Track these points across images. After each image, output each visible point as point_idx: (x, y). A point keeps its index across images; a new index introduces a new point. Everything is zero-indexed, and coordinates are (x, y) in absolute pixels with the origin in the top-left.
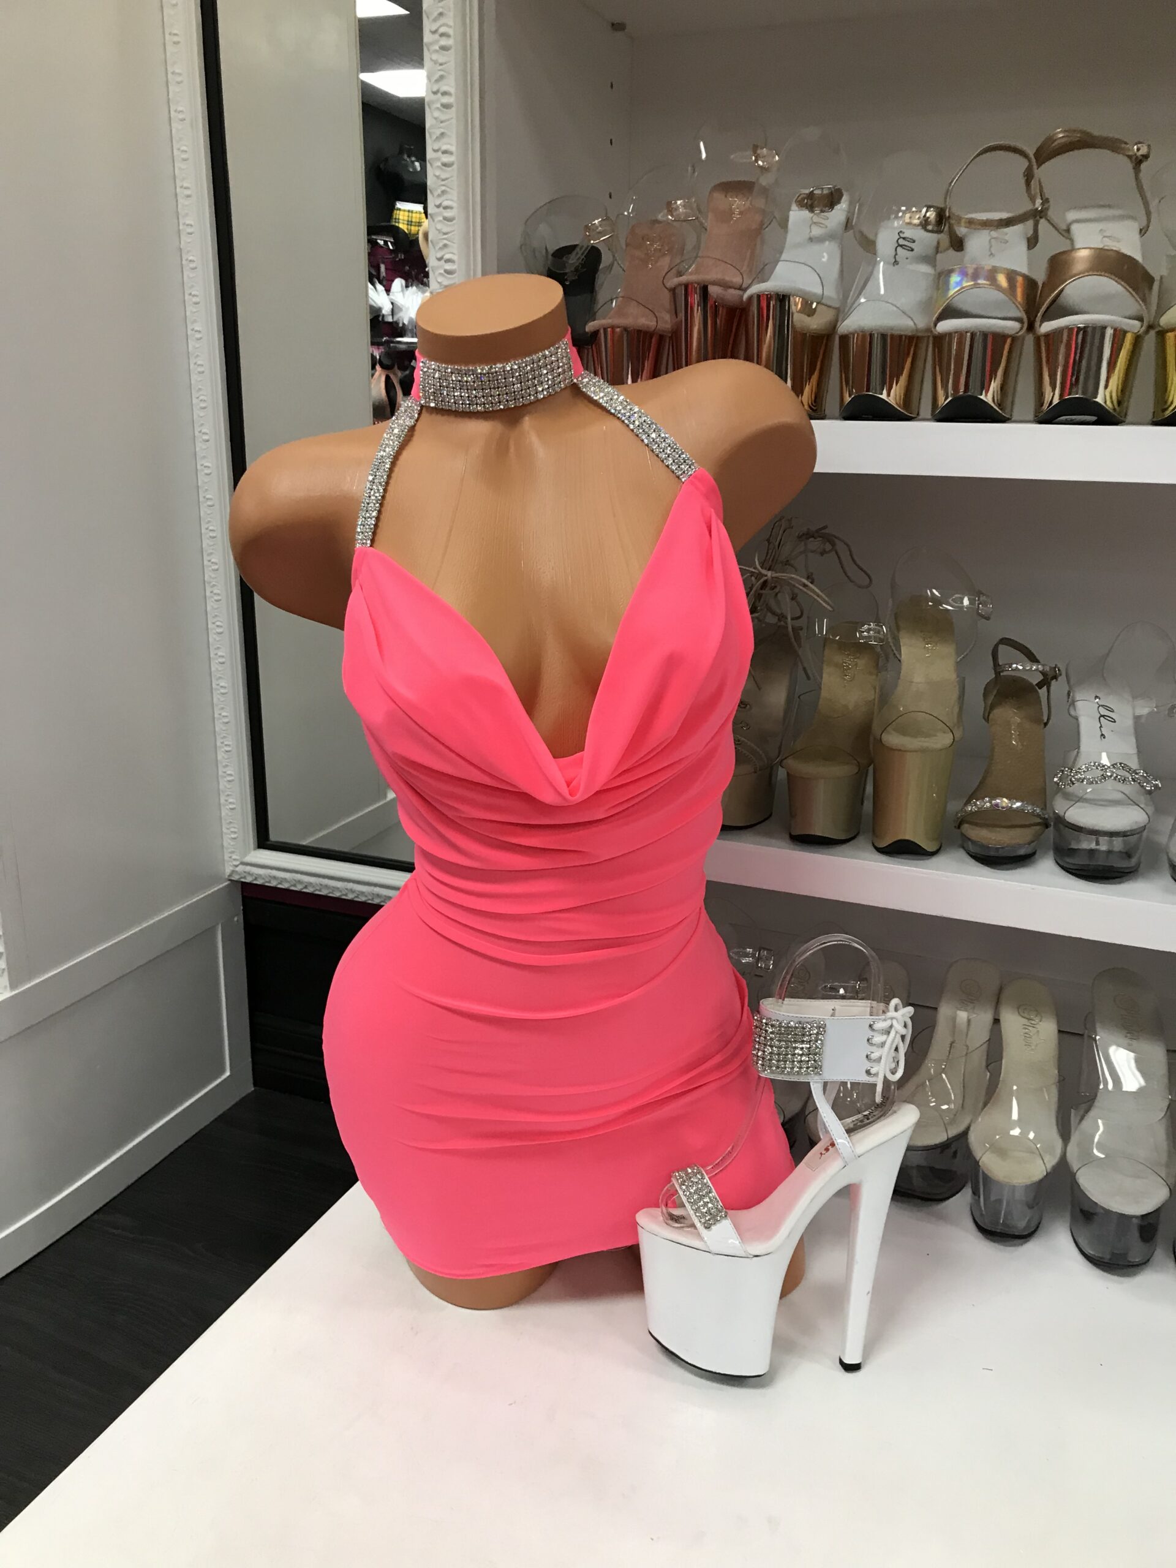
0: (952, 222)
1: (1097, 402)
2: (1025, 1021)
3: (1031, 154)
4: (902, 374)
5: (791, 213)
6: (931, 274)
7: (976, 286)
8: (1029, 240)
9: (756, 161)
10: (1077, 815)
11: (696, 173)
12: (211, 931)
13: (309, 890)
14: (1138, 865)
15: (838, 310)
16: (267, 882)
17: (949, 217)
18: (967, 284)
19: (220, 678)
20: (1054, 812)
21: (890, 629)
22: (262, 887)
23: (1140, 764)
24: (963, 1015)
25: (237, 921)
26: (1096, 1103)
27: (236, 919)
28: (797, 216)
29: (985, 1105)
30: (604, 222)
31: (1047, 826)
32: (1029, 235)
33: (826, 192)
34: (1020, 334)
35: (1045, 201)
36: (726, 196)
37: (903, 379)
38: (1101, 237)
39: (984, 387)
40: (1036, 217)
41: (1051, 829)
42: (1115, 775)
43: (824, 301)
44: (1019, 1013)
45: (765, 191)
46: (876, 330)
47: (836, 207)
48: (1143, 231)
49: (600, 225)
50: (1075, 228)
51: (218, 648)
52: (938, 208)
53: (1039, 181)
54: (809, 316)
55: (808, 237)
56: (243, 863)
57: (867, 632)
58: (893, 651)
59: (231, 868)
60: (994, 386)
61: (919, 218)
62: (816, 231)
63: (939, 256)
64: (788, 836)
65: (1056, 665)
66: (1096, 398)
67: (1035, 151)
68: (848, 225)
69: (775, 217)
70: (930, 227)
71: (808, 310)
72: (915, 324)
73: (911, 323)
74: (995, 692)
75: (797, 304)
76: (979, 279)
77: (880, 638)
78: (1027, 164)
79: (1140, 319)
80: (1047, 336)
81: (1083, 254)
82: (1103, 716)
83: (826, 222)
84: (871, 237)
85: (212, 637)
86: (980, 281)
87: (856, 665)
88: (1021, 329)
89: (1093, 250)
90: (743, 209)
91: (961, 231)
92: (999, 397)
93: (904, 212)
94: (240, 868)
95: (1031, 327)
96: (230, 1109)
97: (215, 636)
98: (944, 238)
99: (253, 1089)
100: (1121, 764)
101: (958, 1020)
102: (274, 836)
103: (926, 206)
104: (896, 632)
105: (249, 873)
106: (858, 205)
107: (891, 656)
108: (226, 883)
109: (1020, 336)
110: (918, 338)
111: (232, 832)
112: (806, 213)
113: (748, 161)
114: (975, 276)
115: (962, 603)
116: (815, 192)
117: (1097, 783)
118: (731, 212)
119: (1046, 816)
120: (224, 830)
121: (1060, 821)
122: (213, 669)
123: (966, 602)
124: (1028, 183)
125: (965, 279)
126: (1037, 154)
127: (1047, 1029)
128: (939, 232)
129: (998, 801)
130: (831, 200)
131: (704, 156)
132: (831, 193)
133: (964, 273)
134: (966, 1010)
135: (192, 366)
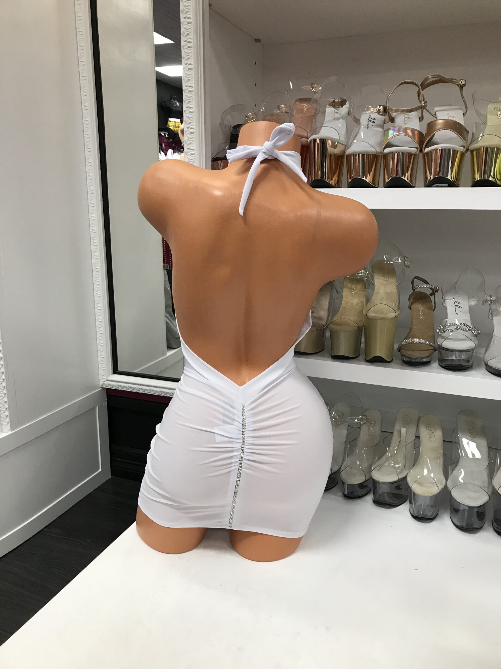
0: (390, 111)
1: (448, 179)
2: (430, 432)
3: (419, 85)
4: (371, 171)
5: (327, 109)
6: (382, 131)
7: (399, 135)
8: (420, 118)
9: (312, 89)
10: (447, 344)
11: (289, 95)
12: (94, 408)
13: (135, 391)
14: (472, 364)
15: (346, 145)
16: (117, 388)
17: (388, 109)
18: (396, 133)
19: (98, 303)
20: (438, 344)
21: (370, 272)
22: (115, 390)
23: (471, 323)
24: (404, 430)
25: (105, 405)
26: (459, 464)
27: (104, 404)
28: (329, 110)
29: (414, 466)
30: (253, 114)
31: (435, 351)
32: (420, 116)
33: (339, 100)
34: (417, 153)
35: (425, 102)
36: (301, 103)
37: (372, 173)
38: (448, 116)
39: (404, 174)
40: (422, 109)
41: (437, 351)
42: (461, 328)
43: (340, 142)
44: (426, 428)
45: (316, 101)
46: (360, 152)
47: (344, 106)
48: (465, 114)
49: (251, 115)
50: (437, 113)
51: (98, 291)
52: (383, 106)
53: (423, 95)
54: (334, 148)
55: (333, 118)
56: (107, 380)
57: (361, 273)
58: (371, 281)
59: (102, 383)
60: (408, 174)
61: (376, 110)
62: (337, 116)
63: (384, 124)
64: (331, 357)
65: (437, 286)
66: (448, 177)
67: (420, 84)
68: (349, 113)
69: (320, 111)
70: (381, 113)
71: (334, 146)
72: (376, 150)
73: (374, 150)
74: (413, 298)
75: (329, 143)
76: (400, 132)
77: (366, 276)
78: (417, 89)
79: (464, 147)
80: (428, 153)
81: (440, 121)
82: (457, 306)
83: (340, 112)
84: (359, 118)
85: (95, 286)
86: (401, 133)
87: (357, 287)
88: (417, 151)
89: (444, 120)
90: (307, 108)
91: (394, 114)
92: (409, 178)
93: (371, 108)
94: (106, 382)
95: (421, 151)
96: (101, 485)
97: (96, 286)
98: (387, 117)
99: (111, 477)
100: (463, 323)
101: (402, 432)
102: (120, 369)
103: (379, 105)
104: (372, 274)
105: (110, 384)
106: (352, 105)
107: (371, 284)
108: (101, 389)
109: (418, 154)
110: (377, 156)
111: (103, 367)
112: (332, 109)
113: (309, 89)
114: (399, 131)
115: (398, 261)
116: (335, 100)
117: (454, 331)
118: (303, 109)
119: (435, 346)
120: (100, 367)
121: (440, 347)
122: (95, 300)
123: (400, 261)
124: (419, 96)
125: (395, 132)
126: (422, 85)
127: (438, 434)
128: (385, 115)
129: (415, 340)
130: (342, 103)
131: (292, 87)
132: (342, 101)
133: (394, 130)
134: (405, 427)
135: (88, 177)
